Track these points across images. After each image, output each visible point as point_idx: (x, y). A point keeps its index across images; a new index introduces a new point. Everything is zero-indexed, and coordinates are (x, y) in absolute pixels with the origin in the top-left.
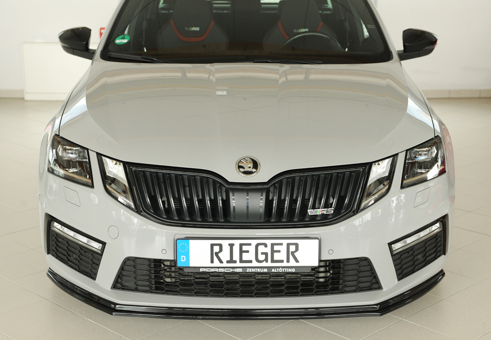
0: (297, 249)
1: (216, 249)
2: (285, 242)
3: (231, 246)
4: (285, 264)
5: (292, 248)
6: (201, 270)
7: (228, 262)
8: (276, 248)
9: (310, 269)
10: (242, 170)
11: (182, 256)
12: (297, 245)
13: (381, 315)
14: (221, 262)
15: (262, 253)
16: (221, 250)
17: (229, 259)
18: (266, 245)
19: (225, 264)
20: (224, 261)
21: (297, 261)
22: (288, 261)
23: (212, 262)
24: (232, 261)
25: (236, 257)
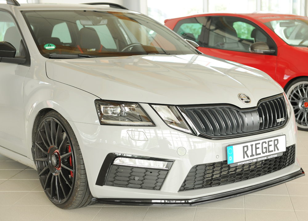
0: (278, 143)
1: (246, 148)
2: (273, 139)
3: (252, 145)
4: (273, 153)
5: (276, 142)
7: (251, 156)
8: (270, 143)
9: (282, 153)
11: (230, 157)
12: (277, 140)
14: (248, 157)
15: (265, 148)
16: (248, 149)
17: (251, 154)
18: (265, 142)
19: (250, 158)
20: (249, 156)
21: (278, 150)
22: (275, 151)
23: (244, 158)
25: (254, 153)
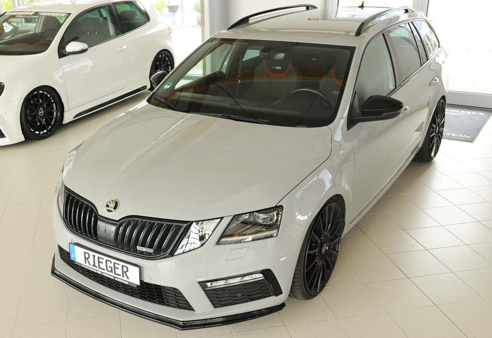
0: (127, 271)
1: (87, 255)
2: (121, 263)
3: (94, 256)
4: (121, 277)
5: (125, 269)
6: (82, 266)
8: (116, 266)
9: (136, 285)
10: (107, 208)
11: (72, 254)
12: (127, 267)
13: (182, 330)
14: (90, 264)
15: (109, 267)
16: (89, 257)
18: (111, 262)
19: (92, 266)
21: (128, 278)
22: (123, 276)
23: (86, 262)
24: (94, 265)
25: (97, 264)
